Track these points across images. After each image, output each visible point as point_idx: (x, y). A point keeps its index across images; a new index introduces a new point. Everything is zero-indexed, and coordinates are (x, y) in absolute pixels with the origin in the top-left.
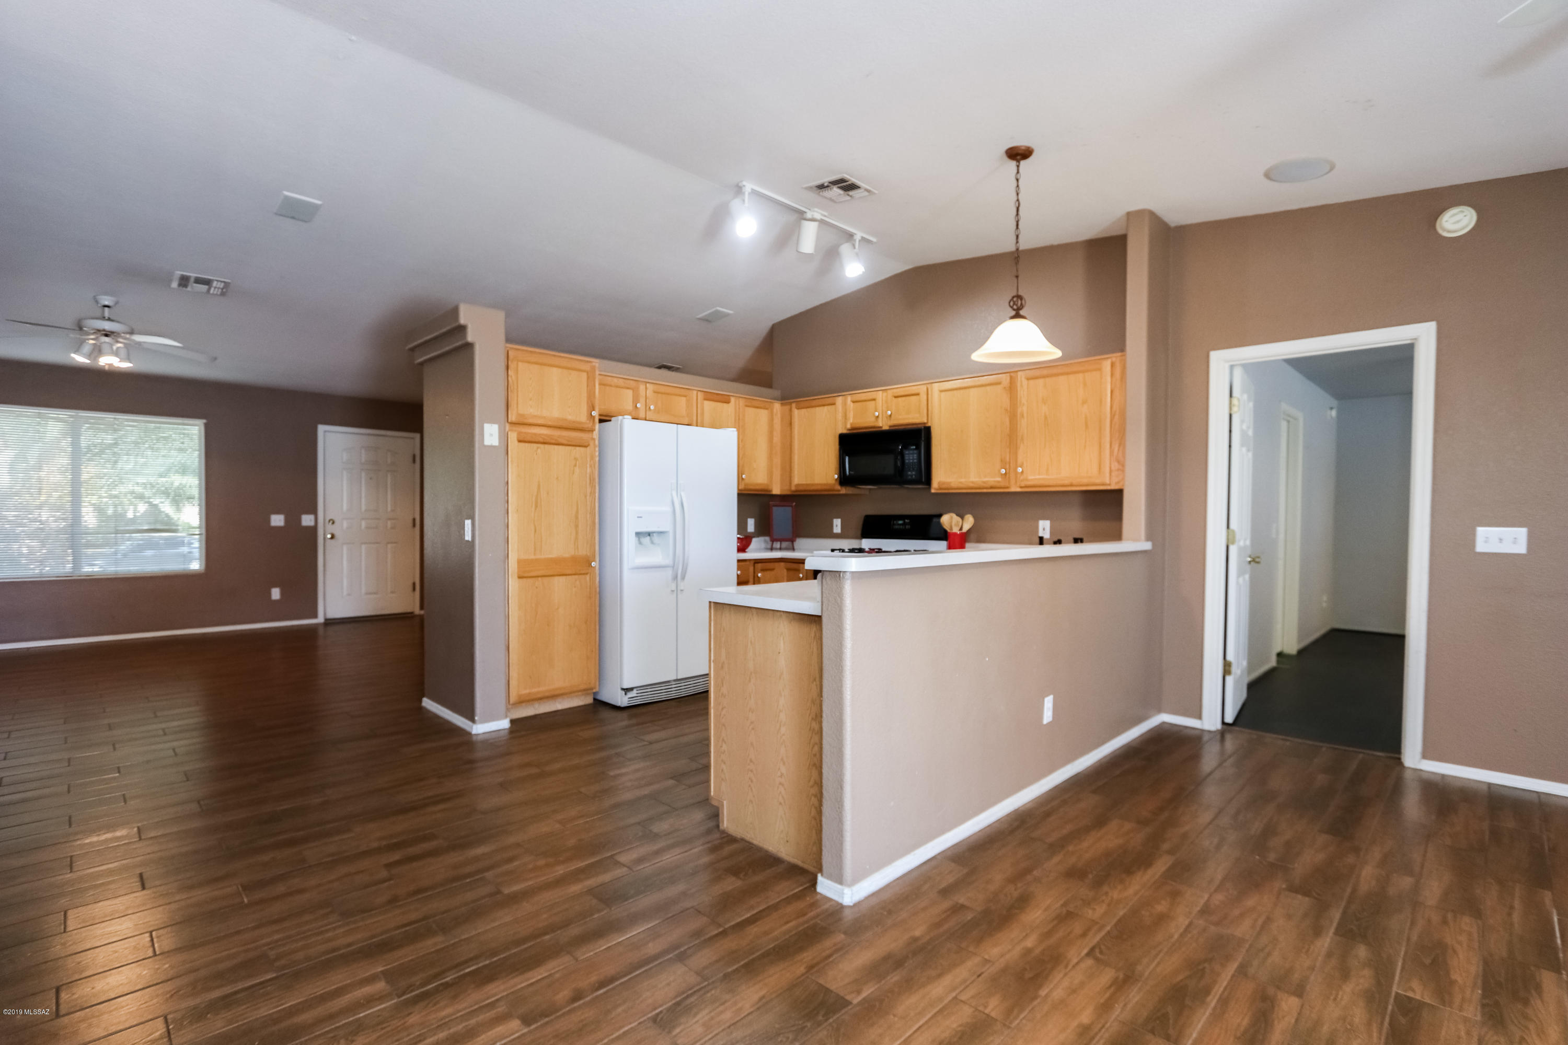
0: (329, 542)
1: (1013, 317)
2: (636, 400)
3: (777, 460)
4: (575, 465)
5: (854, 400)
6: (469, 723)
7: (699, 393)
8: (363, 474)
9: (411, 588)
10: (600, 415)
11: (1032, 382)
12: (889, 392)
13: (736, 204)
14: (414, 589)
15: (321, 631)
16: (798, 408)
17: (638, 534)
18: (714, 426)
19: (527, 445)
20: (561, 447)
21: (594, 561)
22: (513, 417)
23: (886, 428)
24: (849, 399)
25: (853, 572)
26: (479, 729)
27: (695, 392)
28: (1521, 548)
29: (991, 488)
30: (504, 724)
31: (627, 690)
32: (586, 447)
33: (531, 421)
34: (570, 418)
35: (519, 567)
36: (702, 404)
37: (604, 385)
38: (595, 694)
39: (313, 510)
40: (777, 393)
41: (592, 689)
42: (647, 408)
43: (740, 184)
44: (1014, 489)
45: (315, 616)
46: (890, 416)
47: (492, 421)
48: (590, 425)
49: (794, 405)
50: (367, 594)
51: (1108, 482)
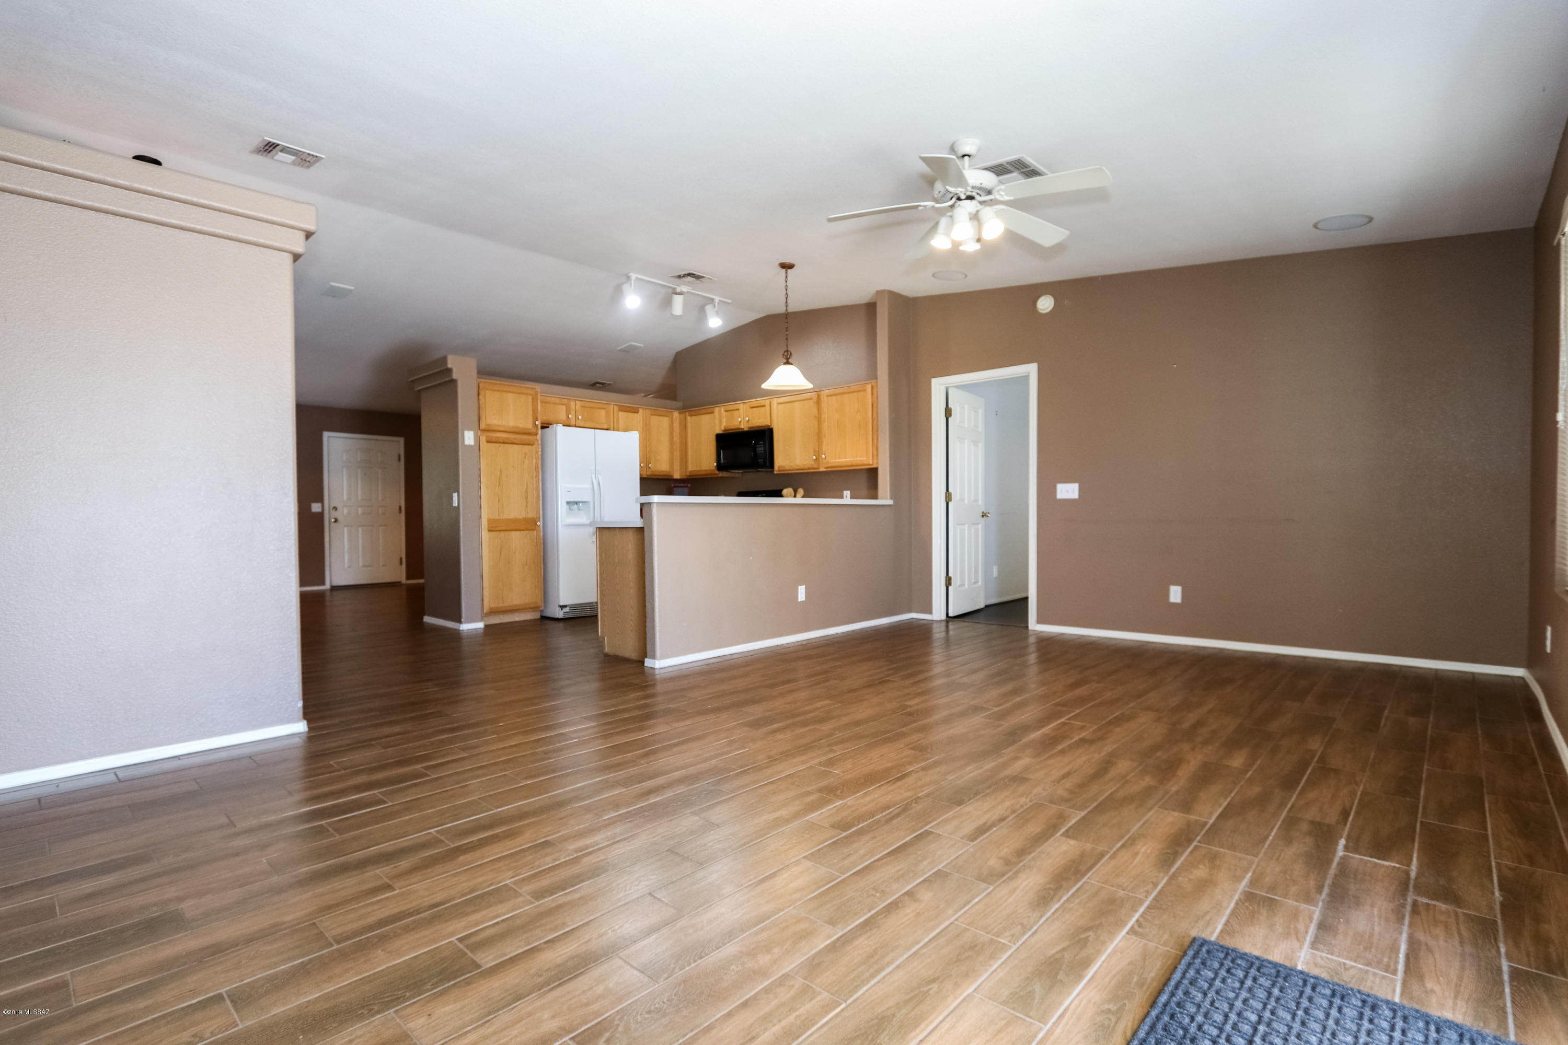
0: (333, 525)
1: (785, 364)
2: (568, 413)
3: (677, 454)
4: (525, 457)
5: (727, 409)
6: (458, 624)
7: (615, 406)
8: (359, 471)
9: (398, 562)
10: (542, 423)
11: (830, 398)
12: (748, 404)
13: (626, 287)
14: (401, 563)
15: (328, 594)
16: (691, 416)
17: (568, 503)
18: (626, 430)
19: (492, 444)
20: (515, 445)
21: (539, 521)
22: (483, 426)
23: (746, 429)
24: (723, 409)
25: (657, 503)
26: (465, 627)
27: (612, 406)
28: (1075, 495)
29: (809, 469)
30: (480, 625)
31: (562, 607)
32: (532, 445)
33: (497, 428)
34: (521, 426)
35: (488, 524)
36: (618, 415)
37: (546, 403)
38: (541, 611)
39: (320, 499)
40: (680, 404)
41: (539, 607)
42: (576, 418)
43: (628, 275)
44: (822, 469)
45: (323, 583)
46: (748, 421)
47: (469, 429)
48: (534, 430)
49: (687, 413)
50: (364, 566)
51: (871, 463)
